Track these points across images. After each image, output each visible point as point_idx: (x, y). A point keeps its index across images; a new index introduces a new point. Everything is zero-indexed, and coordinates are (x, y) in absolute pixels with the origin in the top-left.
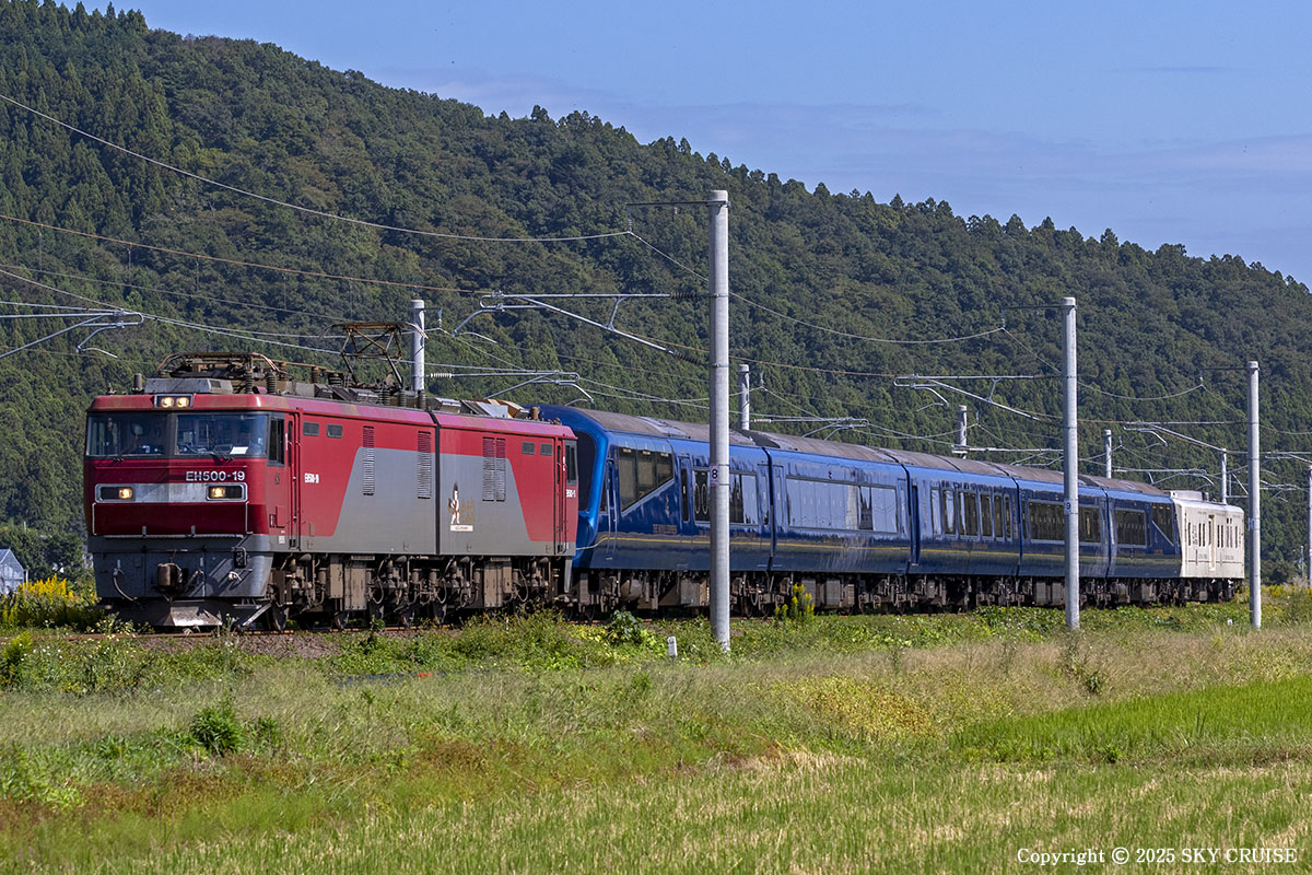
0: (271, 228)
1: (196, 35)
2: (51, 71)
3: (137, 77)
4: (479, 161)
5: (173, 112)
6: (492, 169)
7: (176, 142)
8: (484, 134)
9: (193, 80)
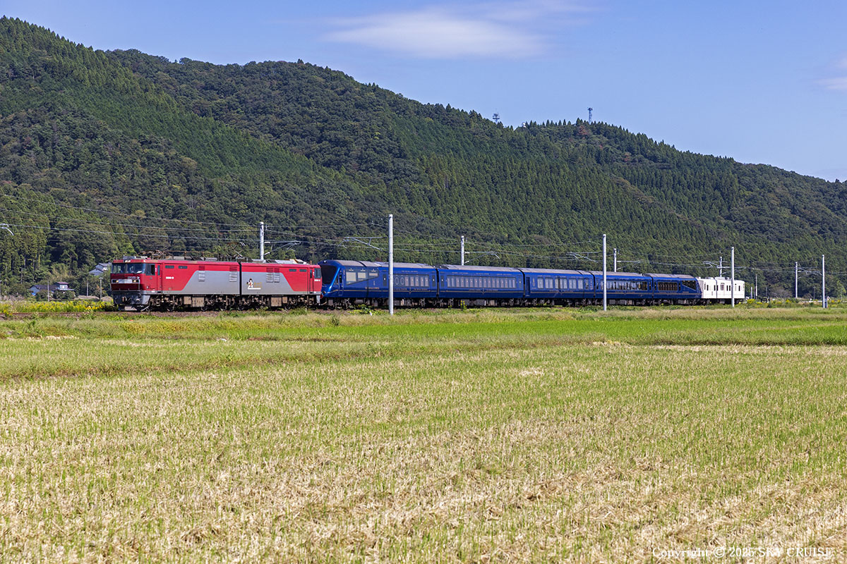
0: (762, 210)
1: (746, 163)
2: (709, 173)
3: (731, 174)
4: (821, 193)
5: (739, 182)
6: (824, 195)
7: (740, 190)
8: (822, 187)
9: (744, 174)
